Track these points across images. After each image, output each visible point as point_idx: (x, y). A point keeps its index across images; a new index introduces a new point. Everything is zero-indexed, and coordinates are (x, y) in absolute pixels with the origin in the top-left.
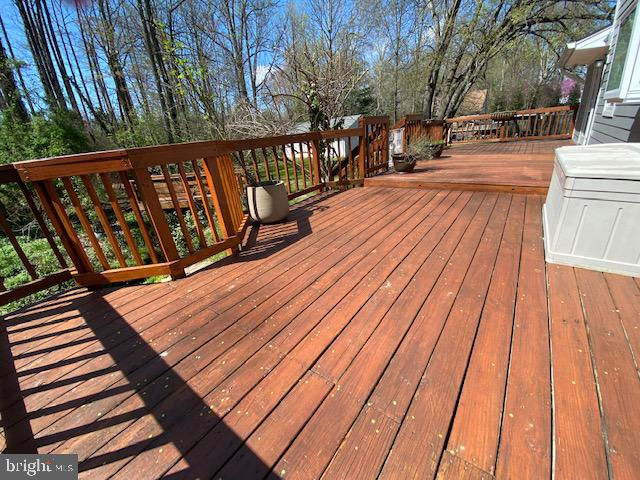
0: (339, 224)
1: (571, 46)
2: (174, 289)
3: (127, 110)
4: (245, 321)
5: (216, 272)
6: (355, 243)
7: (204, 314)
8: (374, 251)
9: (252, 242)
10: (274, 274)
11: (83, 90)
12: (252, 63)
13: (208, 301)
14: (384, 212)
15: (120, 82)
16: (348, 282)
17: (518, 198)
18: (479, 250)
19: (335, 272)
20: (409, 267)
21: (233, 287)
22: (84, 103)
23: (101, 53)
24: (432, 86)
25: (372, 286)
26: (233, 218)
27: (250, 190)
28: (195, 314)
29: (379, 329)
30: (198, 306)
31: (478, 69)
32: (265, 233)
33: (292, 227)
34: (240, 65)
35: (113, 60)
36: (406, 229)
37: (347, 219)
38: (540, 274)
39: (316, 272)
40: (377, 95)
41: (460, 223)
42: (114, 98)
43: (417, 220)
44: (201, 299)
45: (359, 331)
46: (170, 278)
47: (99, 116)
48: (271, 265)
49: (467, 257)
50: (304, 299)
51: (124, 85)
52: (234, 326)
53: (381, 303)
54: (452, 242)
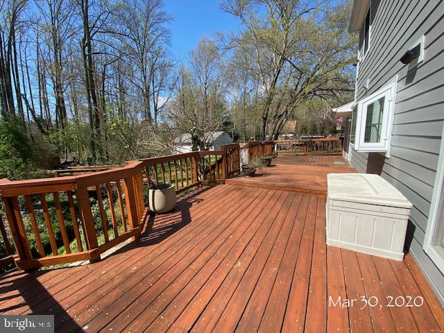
0: (209, 214)
1: (334, 110)
2: (92, 271)
3: (61, 118)
4: (144, 297)
5: (123, 256)
6: (219, 230)
7: (114, 293)
8: (231, 237)
9: (149, 230)
10: (165, 257)
11: (30, 103)
12: (156, 96)
13: (117, 281)
14: (237, 205)
15: (60, 101)
16: (214, 263)
17: (313, 198)
18: (291, 236)
19: (206, 255)
20: (252, 250)
21: (135, 268)
22: (29, 111)
23: (49, 81)
24: (265, 119)
25: (229, 266)
26: (138, 213)
27: (151, 191)
28: (108, 293)
29: (232, 299)
30: (109, 286)
31: (289, 113)
32: (159, 222)
33: (177, 217)
34: (147, 97)
35: (58, 88)
36: (250, 219)
37: (215, 210)
38: (324, 254)
39: (193, 255)
40: (233, 120)
41: (281, 215)
42: (53, 109)
43: (257, 212)
44: (112, 279)
45: (220, 301)
46: (88, 262)
47: (38, 121)
48: (163, 249)
49: (284, 241)
50: (184, 278)
51: (63, 102)
52: (136, 302)
53: (235, 278)
54: (276, 230)
